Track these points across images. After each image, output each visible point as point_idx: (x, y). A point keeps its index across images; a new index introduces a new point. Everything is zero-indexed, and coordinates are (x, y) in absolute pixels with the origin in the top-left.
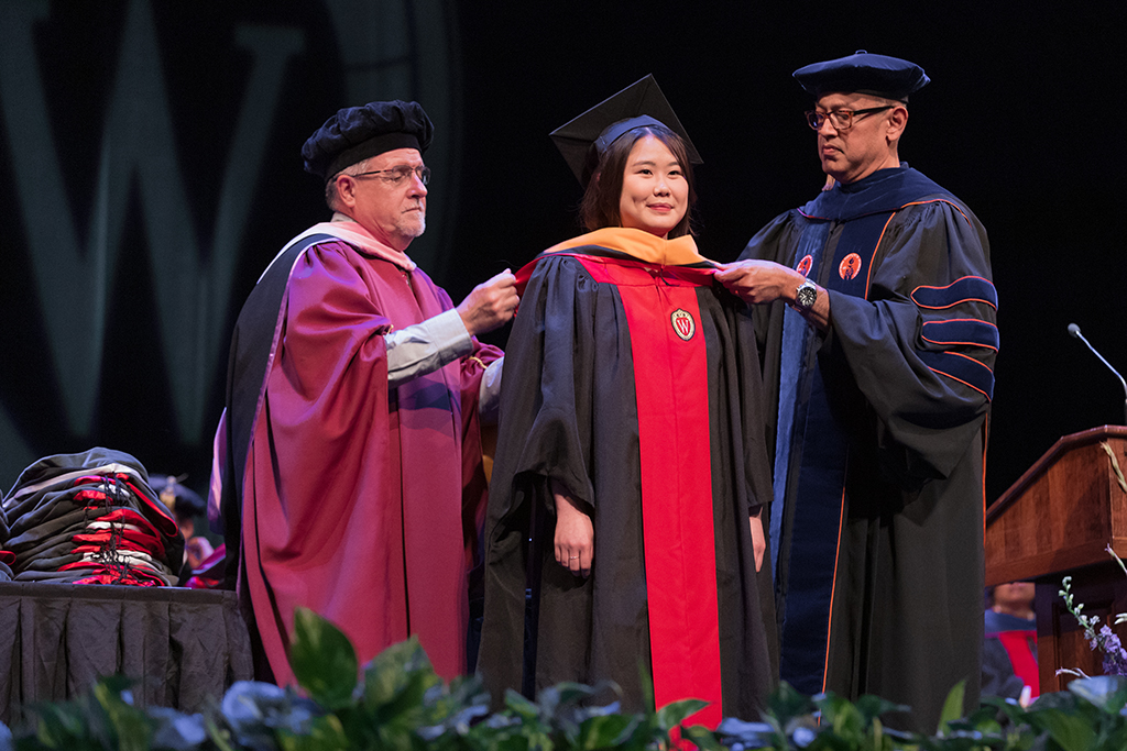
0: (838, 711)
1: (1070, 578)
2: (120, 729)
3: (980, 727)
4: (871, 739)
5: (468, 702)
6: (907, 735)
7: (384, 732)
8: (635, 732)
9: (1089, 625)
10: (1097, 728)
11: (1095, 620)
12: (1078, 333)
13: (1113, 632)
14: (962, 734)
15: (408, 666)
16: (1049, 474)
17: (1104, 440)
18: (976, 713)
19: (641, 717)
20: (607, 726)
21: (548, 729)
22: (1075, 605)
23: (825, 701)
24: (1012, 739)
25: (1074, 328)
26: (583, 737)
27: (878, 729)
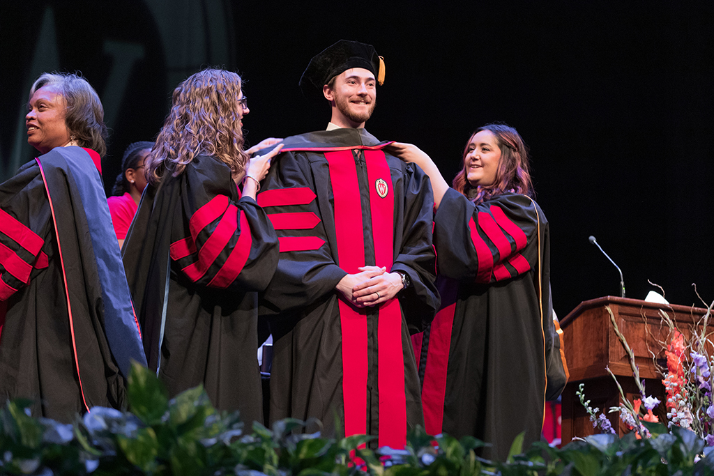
0: (449, 445)
1: (583, 385)
2: (23, 430)
3: (533, 459)
4: (469, 462)
5: (230, 427)
6: (489, 462)
7: (181, 441)
8: (329, 450)
9: (593, 413)
10: (601, 463)
11: (596, 410)
12: (595, 241)
13: (607, 418)
14: (523, 463)
15: (196, 403)
16: (574, 323)
17: (607, 305)
18: (529, 452)
19: (333, 441)
20: (313, 445)
21: (277, 446)
22: (585, 401)
23: (442, 439)
24: (551, 468)
25: (592, 238)
26: (298, 451)
27: (473, 456)
